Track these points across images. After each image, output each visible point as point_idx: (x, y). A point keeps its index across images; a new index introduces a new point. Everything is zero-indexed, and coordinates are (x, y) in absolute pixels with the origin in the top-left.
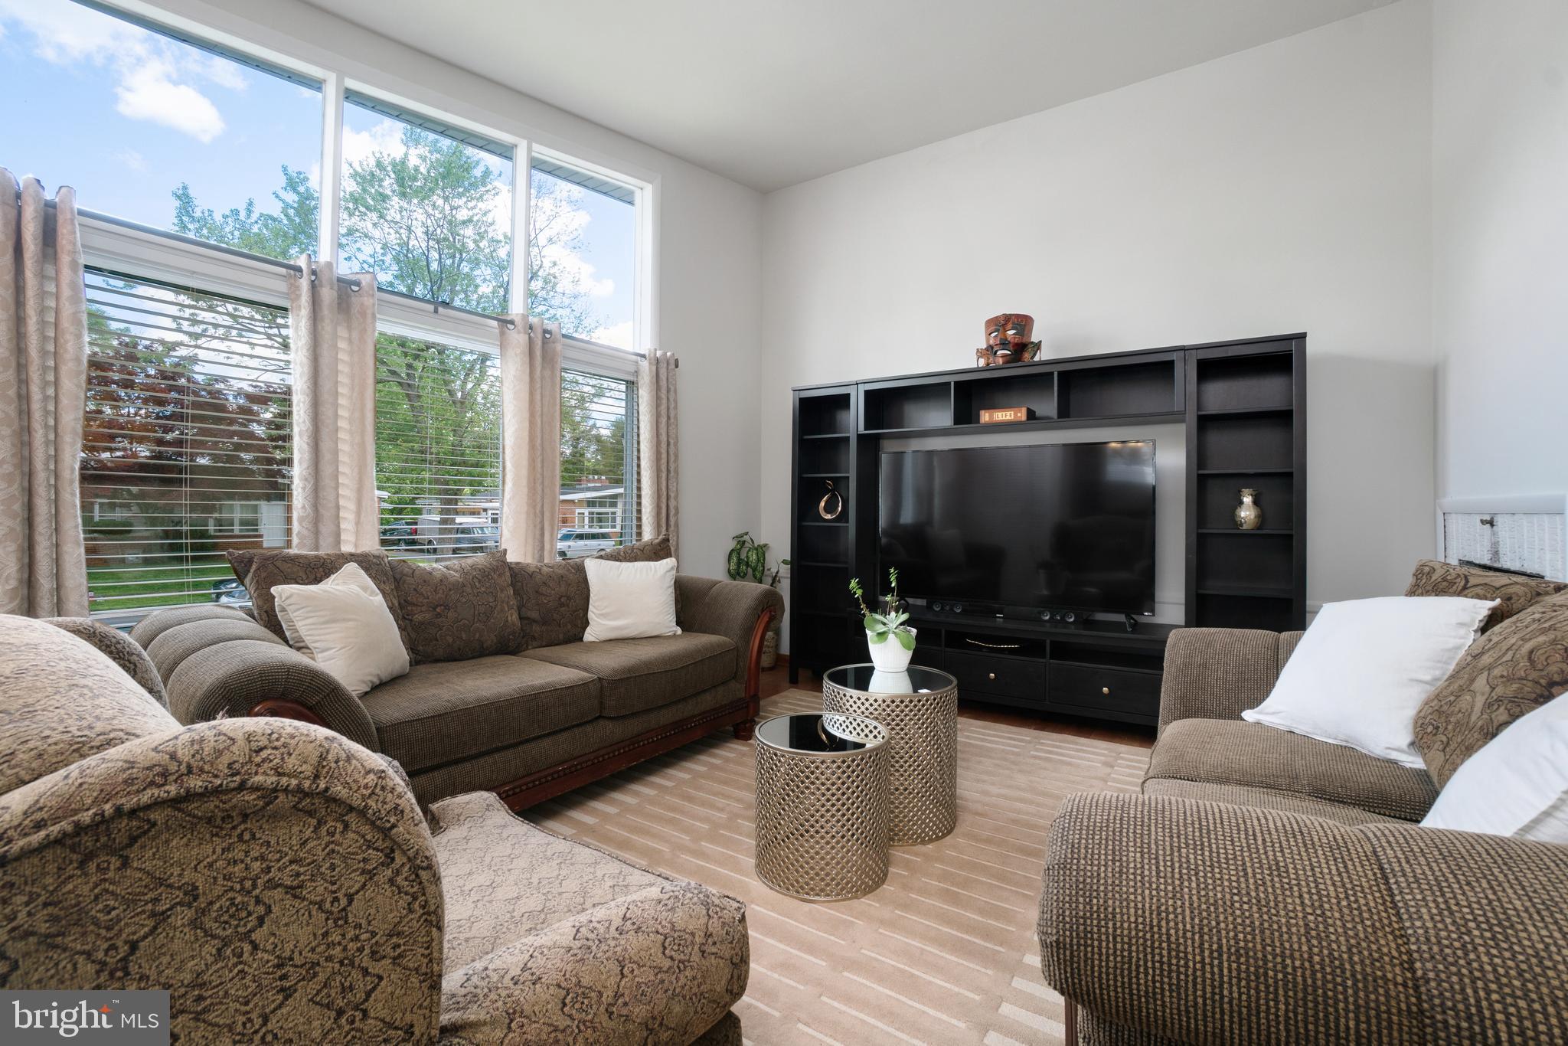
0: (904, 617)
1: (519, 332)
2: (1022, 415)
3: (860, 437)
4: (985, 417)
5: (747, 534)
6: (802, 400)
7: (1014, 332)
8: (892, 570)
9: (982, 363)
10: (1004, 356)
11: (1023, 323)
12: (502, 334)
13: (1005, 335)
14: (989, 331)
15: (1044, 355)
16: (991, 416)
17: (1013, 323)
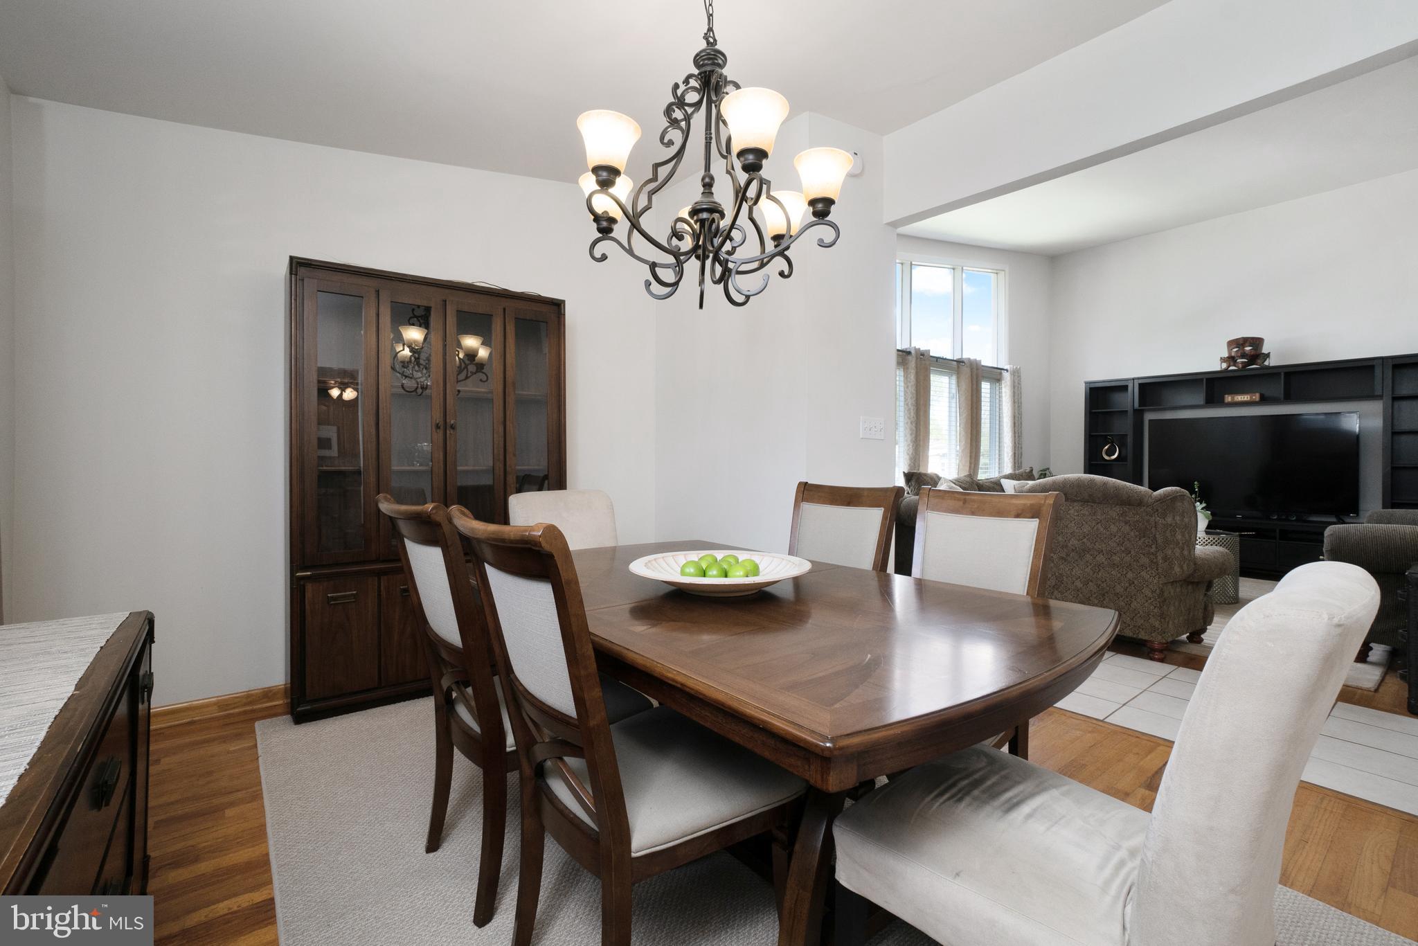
0: (1204, 505)
1: (967, 367)
2: (1256, 397)
3: (1135, 411)
4: (1228, 399)
5: (1048, 469)
6: (1091, 389)
7: (1250, 348)
8: (1196, 483)
9: (1224, 366)
10: (1242, 363)
11: (1257, 342)
12: (958, 367)
13: (1244, 350)
14: (1231, 348)
15: (1272, 362)
16: (1233, 398)
17: (1250, 343)
